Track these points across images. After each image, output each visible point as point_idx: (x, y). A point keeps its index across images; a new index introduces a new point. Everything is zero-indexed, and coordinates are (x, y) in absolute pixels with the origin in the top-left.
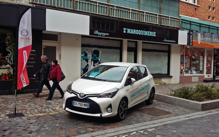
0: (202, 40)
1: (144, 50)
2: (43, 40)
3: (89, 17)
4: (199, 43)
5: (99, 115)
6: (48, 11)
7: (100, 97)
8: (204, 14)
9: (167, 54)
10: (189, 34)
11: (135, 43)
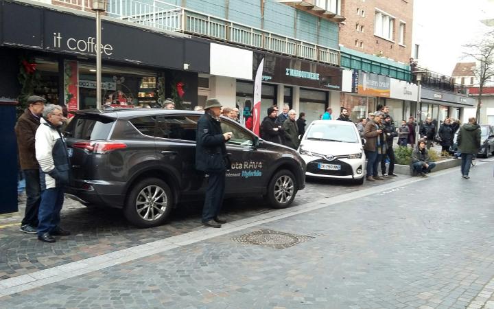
0: (367, 85)
1: (302, 100)
2: (199, 88)
3: (252, 52)
4: (365, 89)
5: (350, 177)
6: (213, 45)
7: (349, 158)
8: (350, 37)
9: (323, 105)
10: (354, 75)
11: (289, 89)
